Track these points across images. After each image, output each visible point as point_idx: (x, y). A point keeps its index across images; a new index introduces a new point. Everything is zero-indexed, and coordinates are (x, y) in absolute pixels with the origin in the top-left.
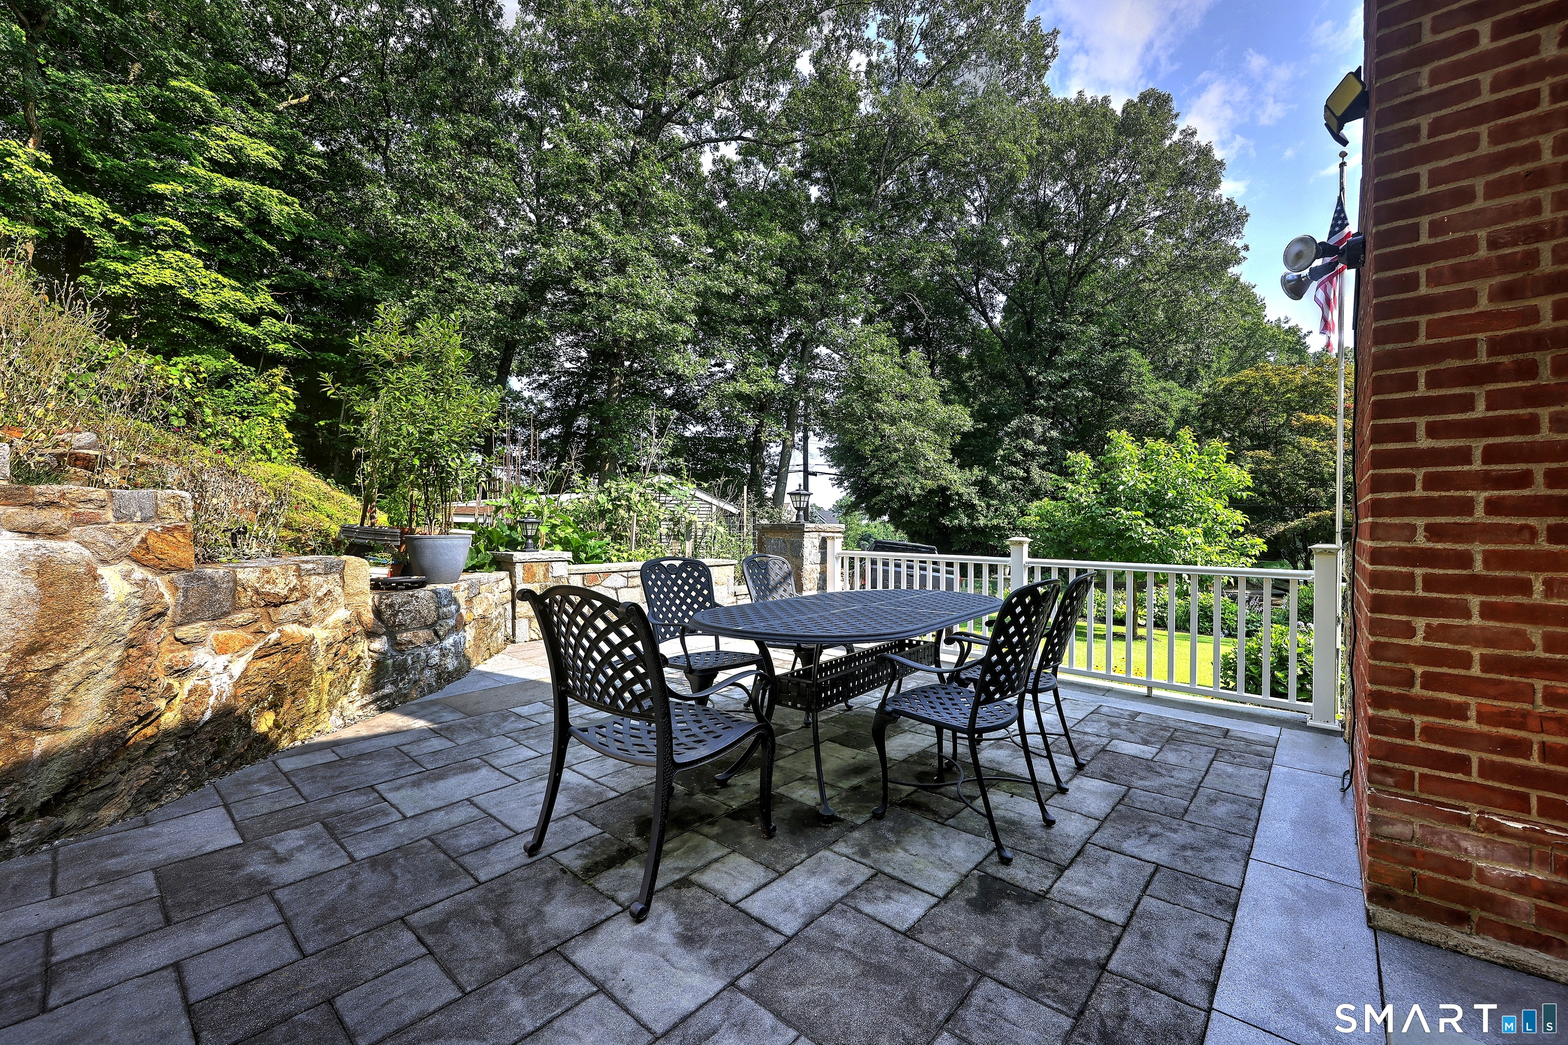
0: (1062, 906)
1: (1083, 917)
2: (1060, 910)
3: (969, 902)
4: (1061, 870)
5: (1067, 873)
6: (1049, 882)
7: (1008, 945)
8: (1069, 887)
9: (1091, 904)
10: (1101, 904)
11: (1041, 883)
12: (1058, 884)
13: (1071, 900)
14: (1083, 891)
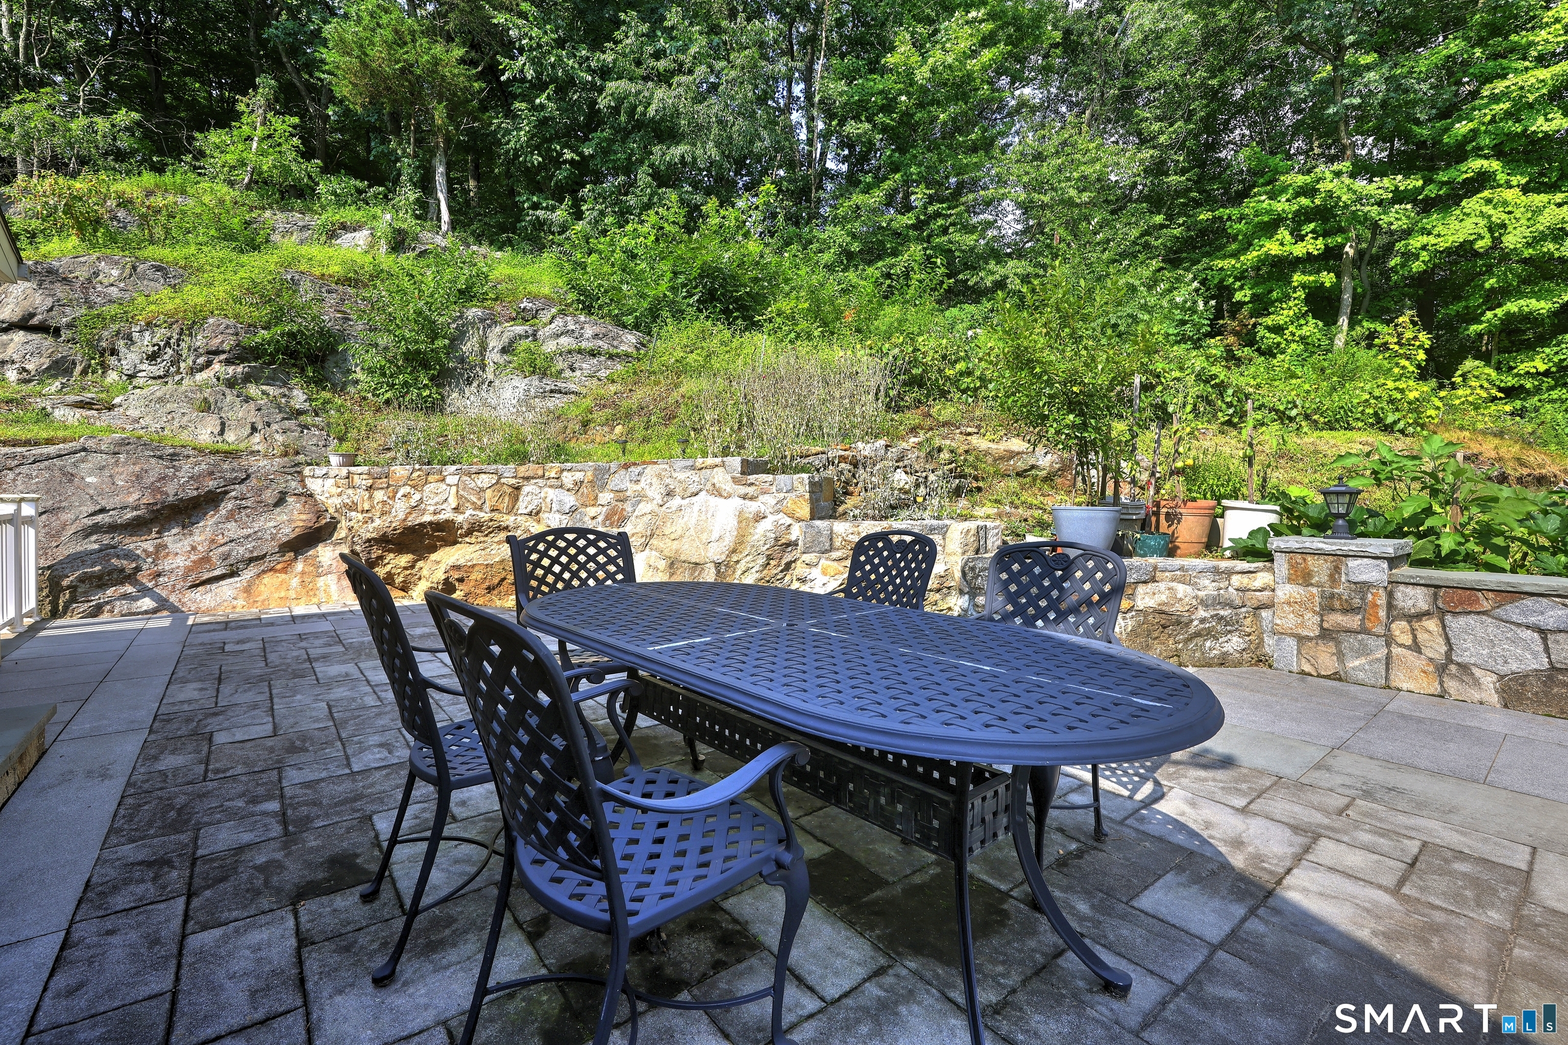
0: (266, 907)
1: (235, 914)
2: (265, 903)
3: (357, 856)
4: (303, 941)
5: (293, 942)
6: (303, 919)
7: (286, 856)
8: (275, 931)
9: (237, 931)
10: (226, 938)
11: (310, 912)
12: (291, 923)
13: (263, 919)
14: (256, 936)
